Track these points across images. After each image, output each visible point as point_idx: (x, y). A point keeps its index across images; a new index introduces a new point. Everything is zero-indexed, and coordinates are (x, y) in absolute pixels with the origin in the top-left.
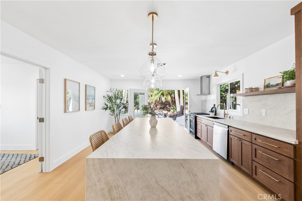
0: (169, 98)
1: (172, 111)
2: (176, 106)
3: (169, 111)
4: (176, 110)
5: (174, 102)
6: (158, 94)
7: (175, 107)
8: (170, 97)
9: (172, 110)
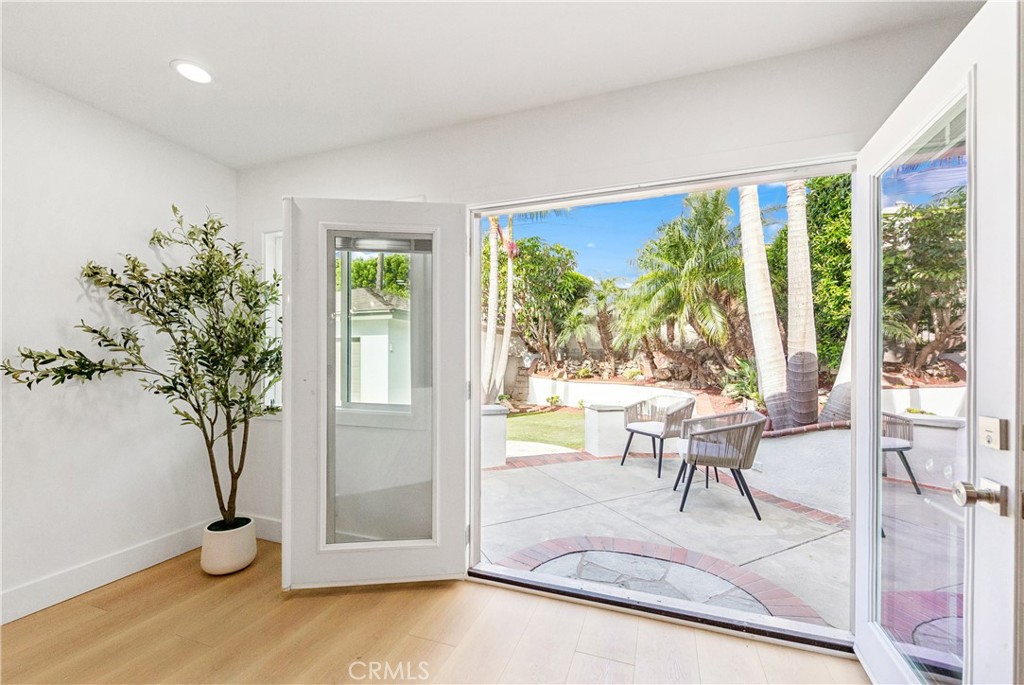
0: (715, 324)
1: (731, 389)
2: (753, 365)
3: (715, 390)
4: (755, 385)
5: (742, 343)
6: (648, 299)
7: (747, 369)
8: (719, 318)
9: (733, 386)
